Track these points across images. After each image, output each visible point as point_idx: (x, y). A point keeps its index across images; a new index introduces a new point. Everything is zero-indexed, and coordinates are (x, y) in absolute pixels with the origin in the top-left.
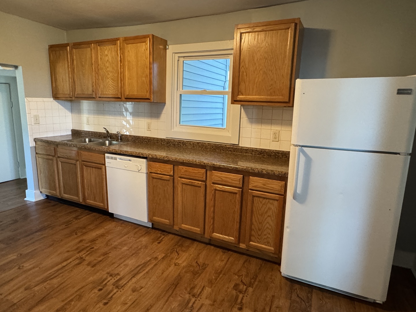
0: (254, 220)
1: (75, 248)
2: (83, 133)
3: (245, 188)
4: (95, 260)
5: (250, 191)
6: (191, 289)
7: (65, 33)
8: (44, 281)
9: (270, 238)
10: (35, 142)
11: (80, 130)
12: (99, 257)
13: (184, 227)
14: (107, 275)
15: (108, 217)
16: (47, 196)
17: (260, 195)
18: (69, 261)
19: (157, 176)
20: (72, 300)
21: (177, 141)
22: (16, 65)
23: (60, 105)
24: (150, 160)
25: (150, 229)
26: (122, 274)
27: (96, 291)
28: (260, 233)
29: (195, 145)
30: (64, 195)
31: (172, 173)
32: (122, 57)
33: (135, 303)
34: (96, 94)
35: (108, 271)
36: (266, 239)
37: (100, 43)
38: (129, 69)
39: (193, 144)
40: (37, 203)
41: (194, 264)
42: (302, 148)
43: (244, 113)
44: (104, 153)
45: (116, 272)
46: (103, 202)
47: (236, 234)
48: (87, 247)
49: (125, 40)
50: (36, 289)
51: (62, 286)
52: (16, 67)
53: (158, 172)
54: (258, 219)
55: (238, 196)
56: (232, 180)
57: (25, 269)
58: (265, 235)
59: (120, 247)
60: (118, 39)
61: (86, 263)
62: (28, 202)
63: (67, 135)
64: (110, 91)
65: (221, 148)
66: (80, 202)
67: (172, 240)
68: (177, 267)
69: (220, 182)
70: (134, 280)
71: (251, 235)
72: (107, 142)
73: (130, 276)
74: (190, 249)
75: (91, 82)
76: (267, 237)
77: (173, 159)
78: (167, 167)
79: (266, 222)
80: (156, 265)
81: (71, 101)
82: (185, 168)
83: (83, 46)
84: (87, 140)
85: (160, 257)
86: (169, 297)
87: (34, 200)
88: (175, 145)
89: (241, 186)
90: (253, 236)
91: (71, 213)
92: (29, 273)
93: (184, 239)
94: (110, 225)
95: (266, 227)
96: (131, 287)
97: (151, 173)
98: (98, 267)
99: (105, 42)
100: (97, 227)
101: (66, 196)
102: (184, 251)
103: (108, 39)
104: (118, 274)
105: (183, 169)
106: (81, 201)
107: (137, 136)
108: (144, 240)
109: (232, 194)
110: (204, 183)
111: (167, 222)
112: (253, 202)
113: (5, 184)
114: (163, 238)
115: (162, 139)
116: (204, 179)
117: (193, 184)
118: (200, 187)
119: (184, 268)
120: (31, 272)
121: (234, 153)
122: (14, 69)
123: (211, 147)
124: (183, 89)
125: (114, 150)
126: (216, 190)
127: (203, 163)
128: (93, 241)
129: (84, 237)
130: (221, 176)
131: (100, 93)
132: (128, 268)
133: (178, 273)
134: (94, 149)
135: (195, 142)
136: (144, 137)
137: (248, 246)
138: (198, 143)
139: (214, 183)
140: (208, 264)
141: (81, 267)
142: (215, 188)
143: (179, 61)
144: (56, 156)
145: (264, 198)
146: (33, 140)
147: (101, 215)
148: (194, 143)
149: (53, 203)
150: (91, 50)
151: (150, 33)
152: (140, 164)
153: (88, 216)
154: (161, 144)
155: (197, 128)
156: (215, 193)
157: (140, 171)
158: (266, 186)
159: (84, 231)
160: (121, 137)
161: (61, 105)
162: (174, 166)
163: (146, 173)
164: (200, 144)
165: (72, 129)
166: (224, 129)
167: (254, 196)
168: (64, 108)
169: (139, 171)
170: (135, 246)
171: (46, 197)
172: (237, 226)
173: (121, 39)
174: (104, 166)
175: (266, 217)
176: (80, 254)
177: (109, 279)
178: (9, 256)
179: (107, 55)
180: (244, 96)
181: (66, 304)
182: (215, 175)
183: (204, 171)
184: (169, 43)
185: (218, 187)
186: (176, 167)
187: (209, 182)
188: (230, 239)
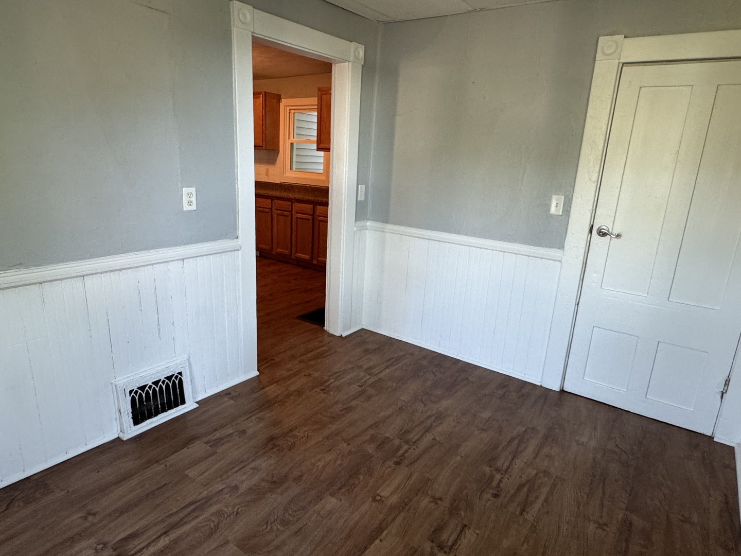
3: (314, 215)
5: (317, 217)
13: (279, 251)
17: (323, 219)
19: (261, 210)
31: (270, 207)
47: (310, 252)
53: (262, 206)
55: (311, 222)
56: (307, 209)
69: (300, 212)
78: (267, 202)
82: (279, 202)
89: (312, 213)
90: (321, 253)
105: (277, 202)
109: (307, 220)
110: (290, 213)
111: (268, 248)
112: (320, 226)
116: (290, 209)
117: (283, 214)
118: (288, 216)
124: (293, 138)
126: (297, 218)
130: (300, 207)
137: (318, 261)
139: (297, 213)
143: (291, 114)
155: (303, 173)
156: (297, 221)
167: (320, 221)
172: (310, 246)
182: (297, 206)
183: (290, 203)
184: (282, 96)
185: (299, 215)
186: (273, 202)
187: (294, 212)
188: (307, 257)
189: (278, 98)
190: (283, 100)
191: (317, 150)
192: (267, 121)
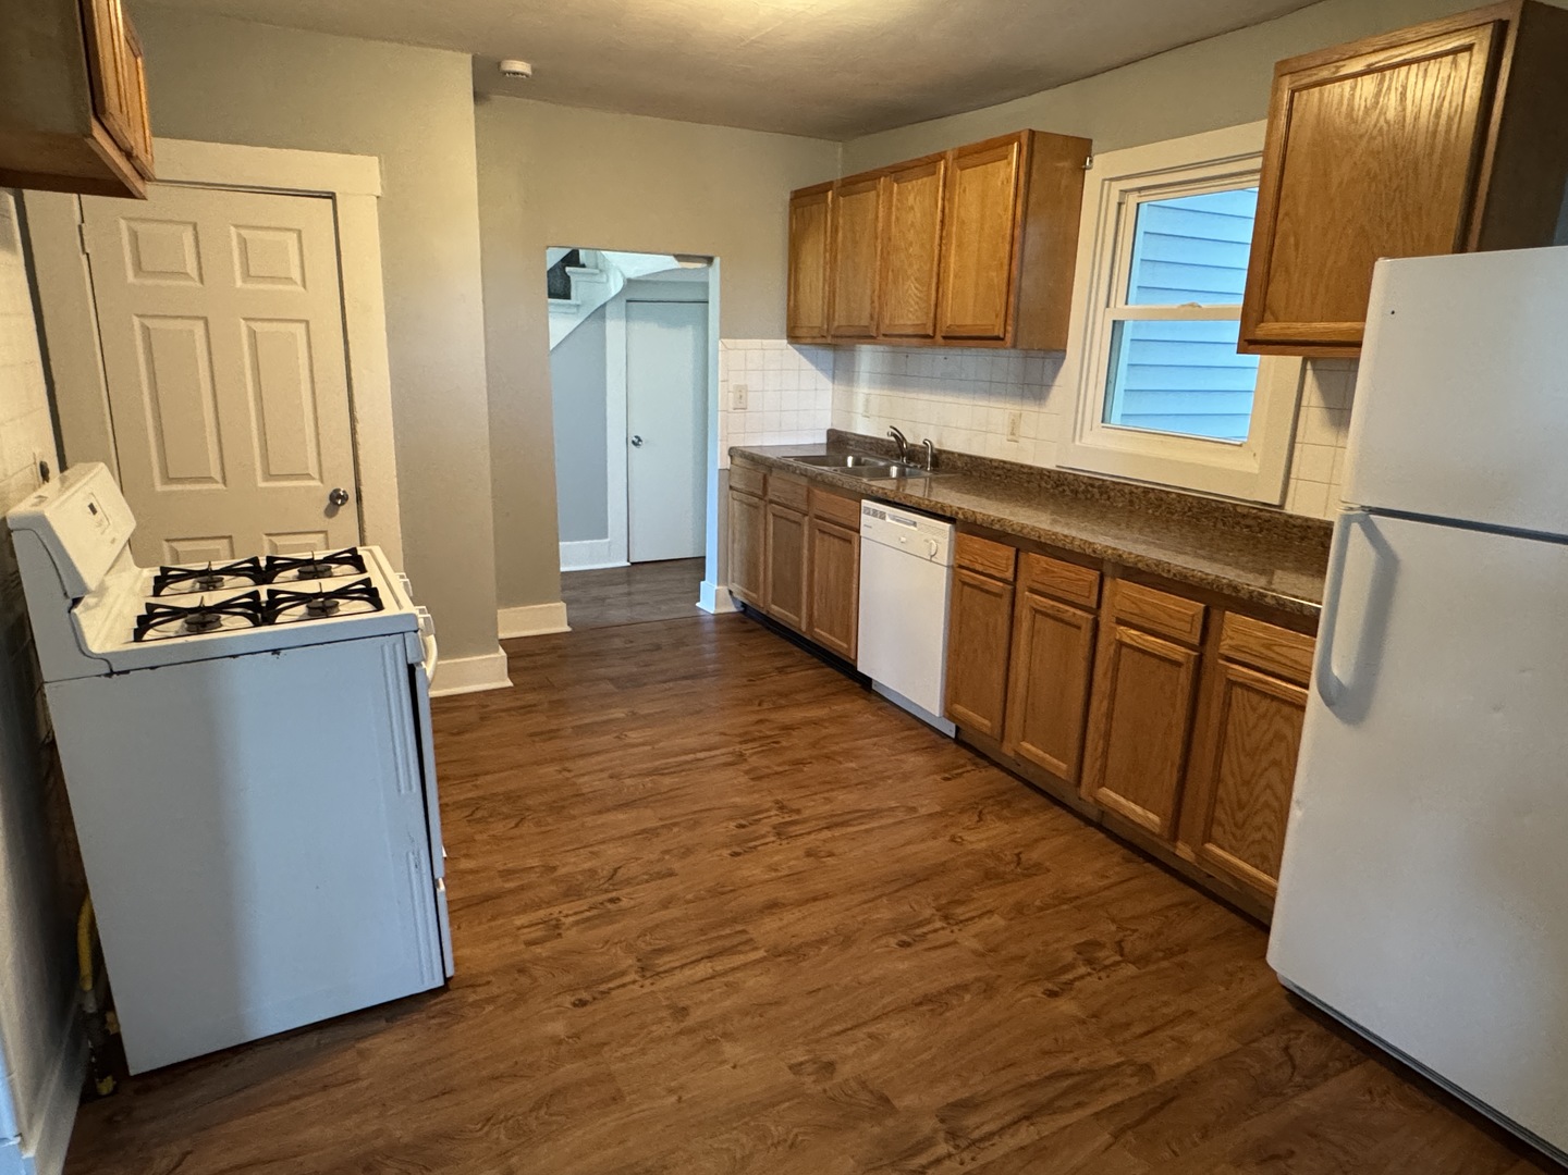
0: (1225, 770)
1: (741, 731)
2: (851, 442)
3: (1209, 648)
4: (768, 767)
5: (1221, 662)
6: (949, 903)
7: (840, 150)
8: (650, 773)
9: (1270, 842)
10: (731, 457)
11: (846, 433)
12: (779, 765)
13: (1028, 750)
14: (773, 804)
15: (857, 685)
16: (744, 605)
17: (1252, 680)
18: (713, 753)
19: (973, 578)
20: (675, 824)
21: (1085, 480)
22: (710, 254)
23: (804, 360)
24: (965, 526)
25: (948, 740)
26: (806, 813)
27: (732, 825)
28: (1240, 816)
29: (1137, 498)
30: (773, 607)
31: (1009, 575)
32: (947, 211)
33: (795, 877)
34: (878, 328)
35: (779, 798)
36: (1259, 842)
37: (899, 172)
38: (960, 246)
39: (1131, 493)
40: (719, 619)
41: (1009, 856)
42: (1372, 516)
43: (1315, 385)
44: (859, 496)
45: (795, 807)
46: (847, 639)
47: (1168, 803)
48: (770, 736)
49: (959, 157)
50: (628, 782)
51: (672, 794)
52: (710, 260)
53: (978, 568)
54: (1240, 767)
55: (1184, 677)
56: (1170, 616)
57: (627, 741)
58: (1259, 829)
59: (842, 759)
60: (941, 156)
61: (746, 767)
62: (702, 613)
63: (815, 444)
64: (910, 315)
65: (1216, 514)
66: (800, 630)
67: (990, 783)
68: (953, 845)
69: (1136, 620)
70: (826, 834)
71: (1211, 821)
72: (894, 471)
73: (823, 823)
74: (1025, 819)
75: (868, 292)
76: (1264, 838)
77: (1013, 530)
78: (998, 553)
79: (1263, 782)
80: (901, 822)
81: (834, 347)
82: (1047, 561)
83: (861, 185)
84: (850, 460)
85: (923, 811)
86: (880, 896)
87: (711, 609)
88: (1077, 492)
89: (1197, 641)
90: (1221, 824)
91: (775, 655)
92: (631, 751)
93: (1027, 790)
94: (852, 706)
95: (1262, 800)
96: (808, 846)
97: (961, 567)
98: (765, 784)
99: (909, 168)
100: (817, 701)
101: (776, 610)
102: (1000, 818)
103: (919, 160)
104: (798, 811)
105: (1039, 562)
106: (804, 628)
107: (977, 458)
108: (914, 761)
109: (1168, 666)
110: (1091, 617)
111: (986, 726)
112: (1230, 705)
113: (675, 564)
114: (968, 771)
115: (1043, 469)
116: (1092, 602)
117: (1060, 615)
118: (1079, 628)
119: (972, 852)
120: (635, 750)
121: (1260, 535)
122: (705, 265)
123: (1186, 509)
124: (1126, 303)
125: (881, 491)
126: (1121, 644)
127: (1091, 550)
128: (787, 728)
129: (773, 716)
130: (1140, 600)
131: (887, 321)
132: (828, 807)
133: (943, 859)
134: (840, 483)
135: (1137, 487)
136: (995, 460)
137: (1201, 855)
138: (1146, 491)
139: (1120, 622)
140: (1049, 871)
141: (730, 772)
142: (1118, 637)
143: (1124, 207)
144: (766, 498)
145: (1265, 695)
146: (726, 452)
147: (842, 676)
148: (1135, 491)
149: (752, 624)
150: (878, 196)
151: (1022, 126)
152: (935, 537)
153: (810, 672)
154: (1039, 486)
155: (1156, 438)
156: (1118, 653)
157: (933, 559)
158: (1274, 651)
159: (783, 702)
160: (934, 456)
161: (805, 356)
162: (1018, 551)
163: (948, 567)
164: (1151, 495)
165: (829, 427)
166: (1240, 445)
167: (1232, 684)
168: (814, 368)
169: (932, 556)
170: (879, 767)
171: (742, 609)
172: (1171, 777)
173: (950, 156)
174: (857, 534)
175: (1264, 764)
176: (744, 746)
177: (772, 813)
178: (612, 711)
179: (912, 208)
180: (1284, 325)
181: (663, 826)
182: (1124, 595)
183: (1093, 575)
184: (1095, 147)
185: (1130, 635)
186: (1022, 556)
187: (1105, 616)
188: (1150, 819)
189: (1080, 151)
190: (1096, 158)
191: (1241, 350)
192: (1029, 242)
